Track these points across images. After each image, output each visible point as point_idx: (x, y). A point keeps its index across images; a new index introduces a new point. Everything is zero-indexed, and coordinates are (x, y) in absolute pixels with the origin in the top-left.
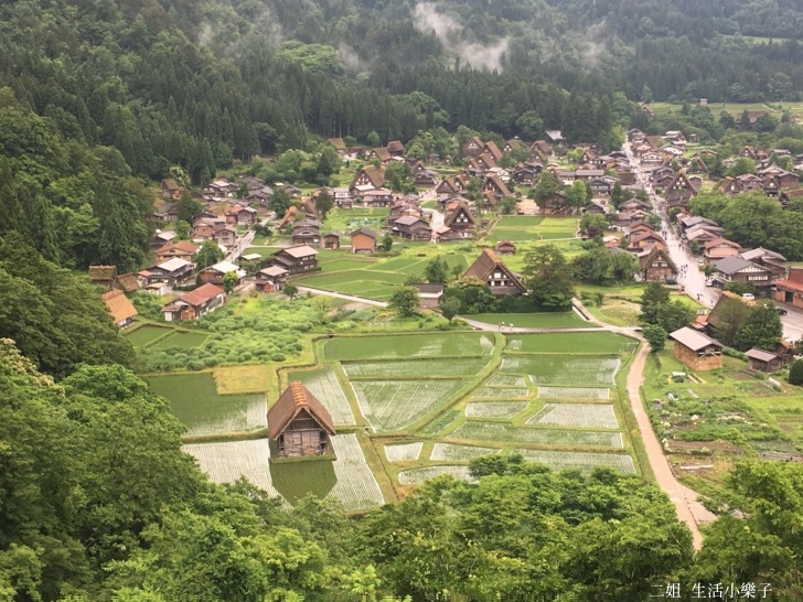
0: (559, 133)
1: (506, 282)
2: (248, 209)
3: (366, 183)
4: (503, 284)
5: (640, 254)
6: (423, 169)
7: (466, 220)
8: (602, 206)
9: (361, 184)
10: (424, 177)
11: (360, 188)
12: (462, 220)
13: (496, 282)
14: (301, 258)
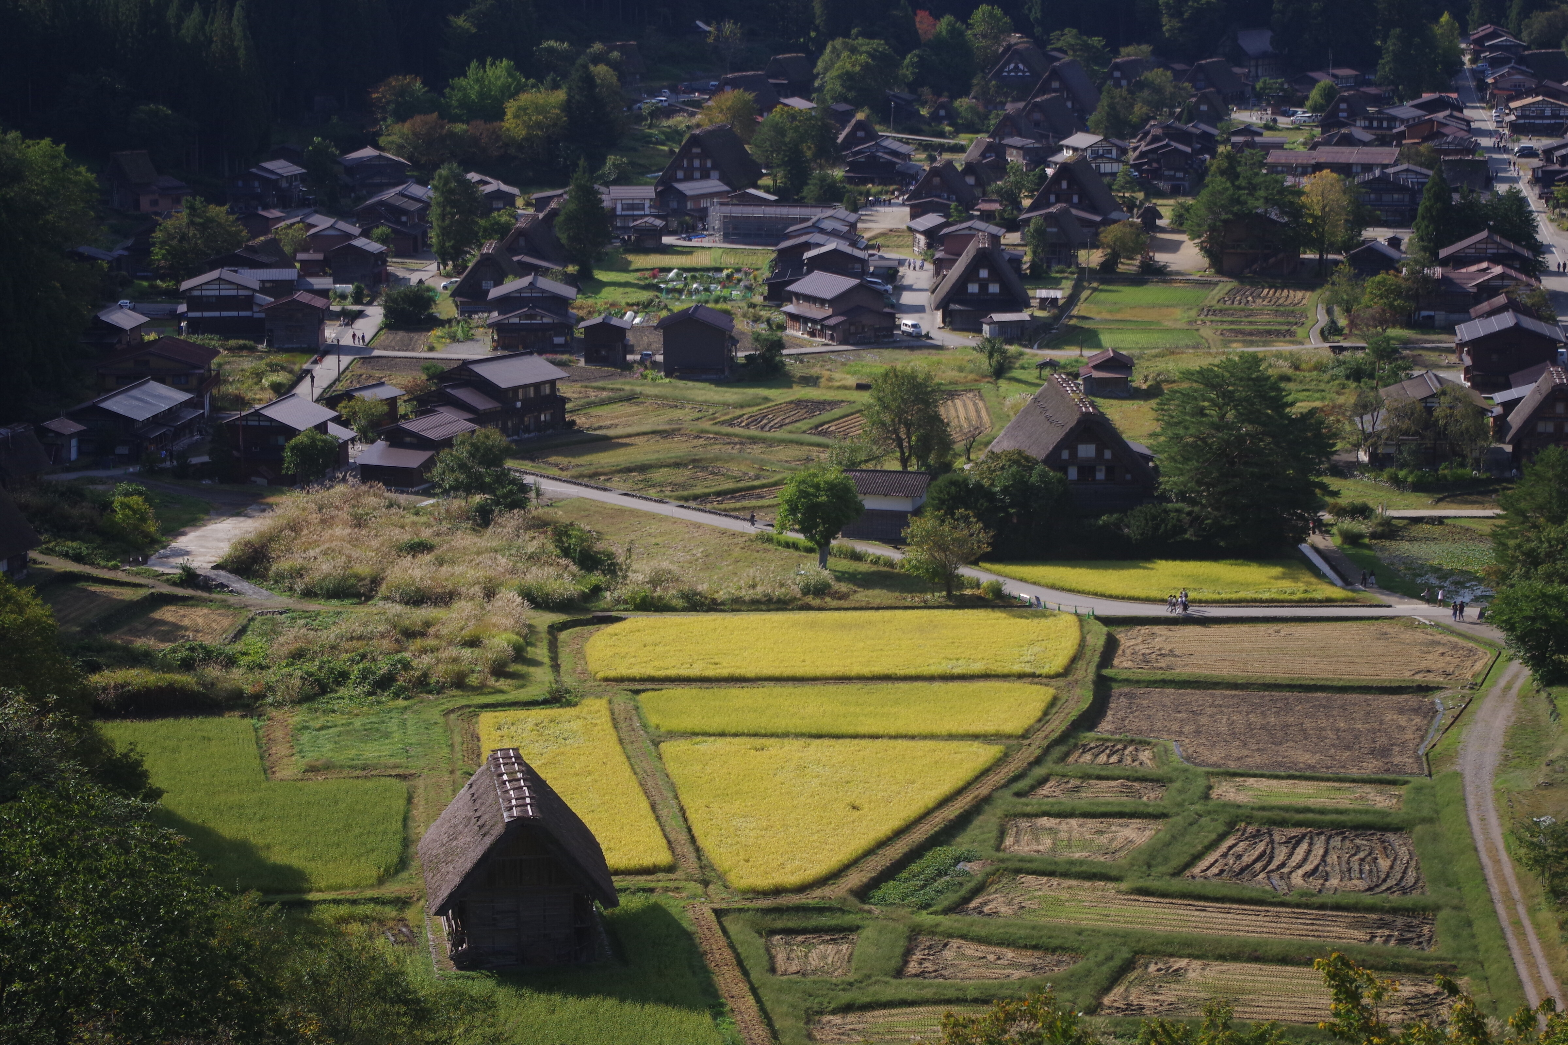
0: (1268, 35)
1: (1110, 470)
2: (360, 242)
3: (705, 176)
4: (1100, 475)
5: (1500, 397)
6: (873, 136)
7: (994, 288)
8: (1392, 252)
9: (689, 178)
10: (873, 158)
11: (688, 188)
12: (984, 286)
13: (1081, 470)
14: (515, 389)
